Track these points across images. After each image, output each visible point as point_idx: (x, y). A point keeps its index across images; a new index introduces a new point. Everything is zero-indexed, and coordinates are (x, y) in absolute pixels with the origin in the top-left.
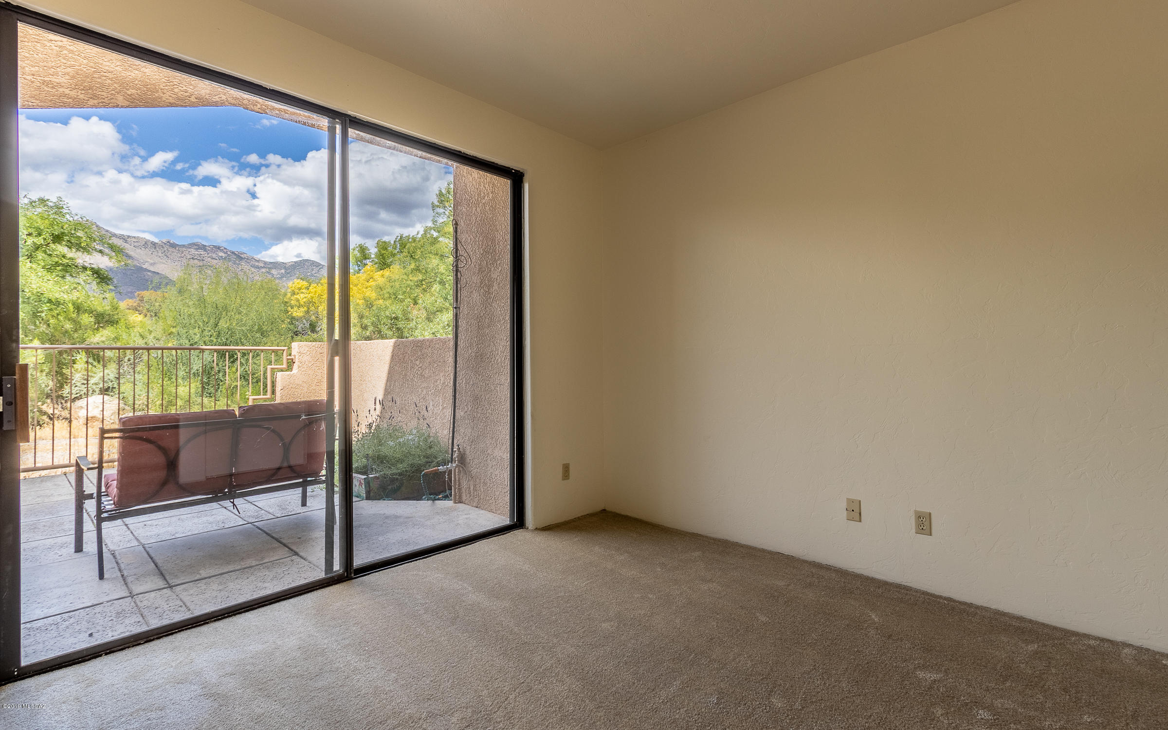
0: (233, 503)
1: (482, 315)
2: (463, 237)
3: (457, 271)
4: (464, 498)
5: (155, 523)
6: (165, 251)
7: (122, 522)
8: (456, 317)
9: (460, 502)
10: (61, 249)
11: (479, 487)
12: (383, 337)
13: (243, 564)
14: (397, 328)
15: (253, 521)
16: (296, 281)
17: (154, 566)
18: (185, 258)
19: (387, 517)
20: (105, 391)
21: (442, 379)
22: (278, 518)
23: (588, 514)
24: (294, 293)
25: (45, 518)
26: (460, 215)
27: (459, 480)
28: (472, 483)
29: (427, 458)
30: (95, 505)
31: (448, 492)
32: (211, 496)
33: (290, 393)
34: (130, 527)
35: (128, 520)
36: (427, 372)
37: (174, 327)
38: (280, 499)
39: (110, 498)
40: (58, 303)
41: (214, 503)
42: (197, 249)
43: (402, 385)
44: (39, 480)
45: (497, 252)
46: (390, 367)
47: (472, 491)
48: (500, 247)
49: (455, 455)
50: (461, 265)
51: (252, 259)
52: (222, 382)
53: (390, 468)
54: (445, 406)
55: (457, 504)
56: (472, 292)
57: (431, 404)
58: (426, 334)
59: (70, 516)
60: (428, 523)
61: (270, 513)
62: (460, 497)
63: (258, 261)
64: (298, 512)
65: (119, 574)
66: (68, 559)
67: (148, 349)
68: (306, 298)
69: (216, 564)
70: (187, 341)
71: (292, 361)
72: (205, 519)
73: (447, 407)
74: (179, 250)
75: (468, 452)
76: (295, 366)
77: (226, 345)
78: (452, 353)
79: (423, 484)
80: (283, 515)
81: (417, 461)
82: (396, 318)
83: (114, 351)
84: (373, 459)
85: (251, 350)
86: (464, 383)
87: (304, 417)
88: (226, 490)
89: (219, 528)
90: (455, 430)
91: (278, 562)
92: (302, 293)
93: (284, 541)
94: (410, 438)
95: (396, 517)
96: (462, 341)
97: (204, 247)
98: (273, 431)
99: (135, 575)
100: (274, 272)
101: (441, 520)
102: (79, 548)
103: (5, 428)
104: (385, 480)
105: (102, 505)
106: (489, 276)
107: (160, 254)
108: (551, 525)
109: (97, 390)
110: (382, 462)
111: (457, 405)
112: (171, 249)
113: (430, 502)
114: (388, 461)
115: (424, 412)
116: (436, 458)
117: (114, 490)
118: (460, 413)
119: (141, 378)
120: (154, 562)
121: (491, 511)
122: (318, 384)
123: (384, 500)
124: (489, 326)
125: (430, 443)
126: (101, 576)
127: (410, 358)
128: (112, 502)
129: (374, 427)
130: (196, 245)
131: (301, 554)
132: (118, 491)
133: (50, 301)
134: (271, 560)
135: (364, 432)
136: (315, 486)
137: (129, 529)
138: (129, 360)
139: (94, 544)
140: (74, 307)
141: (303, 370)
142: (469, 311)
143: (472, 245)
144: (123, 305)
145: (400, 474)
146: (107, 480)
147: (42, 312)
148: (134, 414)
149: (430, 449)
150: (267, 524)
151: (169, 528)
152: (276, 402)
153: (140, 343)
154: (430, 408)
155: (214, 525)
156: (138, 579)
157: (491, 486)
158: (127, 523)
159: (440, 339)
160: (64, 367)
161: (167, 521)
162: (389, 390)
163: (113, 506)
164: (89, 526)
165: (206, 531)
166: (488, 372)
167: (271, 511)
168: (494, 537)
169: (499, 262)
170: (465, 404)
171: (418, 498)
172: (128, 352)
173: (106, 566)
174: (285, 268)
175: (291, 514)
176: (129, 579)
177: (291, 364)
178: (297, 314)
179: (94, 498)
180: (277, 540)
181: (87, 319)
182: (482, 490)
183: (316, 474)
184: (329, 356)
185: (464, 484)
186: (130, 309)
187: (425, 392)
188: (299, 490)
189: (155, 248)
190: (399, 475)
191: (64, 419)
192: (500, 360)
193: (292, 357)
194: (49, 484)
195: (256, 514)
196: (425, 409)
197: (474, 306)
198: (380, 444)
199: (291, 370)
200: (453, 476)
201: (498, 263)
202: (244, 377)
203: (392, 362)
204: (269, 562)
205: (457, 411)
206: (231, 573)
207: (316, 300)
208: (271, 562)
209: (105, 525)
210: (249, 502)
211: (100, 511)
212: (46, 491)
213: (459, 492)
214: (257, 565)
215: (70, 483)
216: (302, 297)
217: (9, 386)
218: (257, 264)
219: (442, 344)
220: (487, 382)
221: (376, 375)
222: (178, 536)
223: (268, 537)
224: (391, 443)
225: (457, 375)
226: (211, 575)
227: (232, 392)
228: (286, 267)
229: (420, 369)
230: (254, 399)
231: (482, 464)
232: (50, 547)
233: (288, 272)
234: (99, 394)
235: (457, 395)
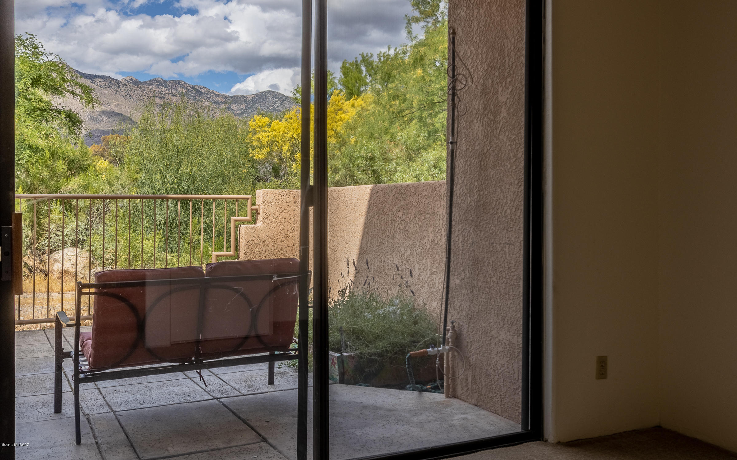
0: (199, 373)
1: (485, 151)
2: (461, 50)
3: (454, 95)
4: (459, 391)
5: (124, 389)
6: (128, 90)
7: (94, 385)
8: (452, 155)
9: (454, 396)
10: (39, 92)
11: (480, 378)
12: (356, 182)
13: (209, 444)
14: (373, 171)
15: (219, 397)
16: (257, 117)
17: (125, 437)
18: (146, 96)
19: (365, 407)
20: (76, 243)
21: (431, 236)
22: (244, 395)
23: (633, 431)
24: (255, 133)
25: (29, 374)
26: (457, 21)
27: (453, 368)
28: (470, 373)
29: (413, 336)
30: (73, 365)
31: (438, 383)
32: (178, 364)
33: (254, 249)
34: (102, 391)
35: (101, 384)
36: (412, 226)
37: (138, 173)
38: (246, 374)
39: (85, 358)
40: (38, 150)
41: (180, 373)
42: (158, 85)
43: (381, 242)
44: (23, 334)
45: (507, 66)
46: (366, 220)
47: (470, 384)
48: (511, 60)
49: (449, 335)
50: (459, 86)
51: (212, 93)
52: (183, 235)
53: (367, 346)
54: (434, 270)
55: (450, 399)
56: (472, 121)
57: (417, 267)
58: (407, 177)
59: (50, 374)
60: (415, 419)
61: (235, 389)
62: (454, 390)
63: (218, 96)
64: (265, 391)
65: (93, 441)
66: (48, 419)
67: (116, 198)
68: (268, 136)
69: (184, 442)
70: (150, 190)
71: (257, 212)
72: (171, 389)
73: (437, 272)
74: (141, 88)
75: (465, 332)
76: (260, 218)
77: (187, 193)
78: (444, 203)
79: (408, 369)
80: (249, 393)
81: (399, 339)
82: (372, 159)
83: (83, 200)
84: (348, 334)
85: (214, 199)
86: (460, 240)
87: (276, 279)
88: (193, 359)
89: (185, 401)
90: (449, 302)
91: (245, 447)
92: (265, 131)
93: (252, 424)
94: (391, 310)
95: (376, 408)
96: (459, 186)
97: (164, 83)
98: (242, 295)
99: (108, 443)
100: (234, 107)
101: (432, 418)
102: (58, 409)
103: (3, 279)
104: (361, 360)
105: (79, 365)
106: (495, 100)
107: (124, 94)
108: (579, 440)
109: (69, 243)
110: (358, 338)
111: (451, 269)
112: (134, 88)
113: (416, 393)
114: (364, 337)
115: (407, 277)
116: (423, 337)
117: (89, 350)
118: (455, 281)
119: (110, 230)
120: (125, 433)
121: (495, 412)
122: (284, 239)
123: (361, 385)
124: (494, 166)
125: (416, 317)
126: (78, 442)
127: (391, 208)
128: (87, 363)
129: (348, 294)
130: (158, 81)
131: (270, 441)
132: (93, 351)
133: (30, 147)
134: (238, 444)
135: (336, 300)
136: (283, 362)
137: (101, 393)
138: (98, 210)
139: (71, 406)
140: (50, 154)
141: (268, 222)
142: (468, 147)
143: (472, 59)
144: (90, 150)
145: (381, 355)
146: (83, 339)
147: (22, 159)
148: (103, 269)
149: (415, 325)
150: (234, 402)
151: (138, 396)
152: (240, 260)
153: (107, 191)
154: (416, 272)
155: (180, 397)
156: (110, 448)
157: (496, 378)
158: (99, 386)
159: (428, 184)
160: (42, 217)
161: (135, 388)
162: (365, 249)
163: (87, 367)
164: (67, 387)
165: (173, 403)
166: (492, 228)
167: (237, 387)
168: (501, 447)
169: (509, 80)
170: (462, 269)
171: (401, 387)
172: (97, 201)
173: (83, 431)
174: (246, 103)
175: (257, 392)
176: (103, 447)
177: (255, 214)
178: (260, 156)
179: (72, 357)
180: (244, 421)
181: (61, 166)
182: (484, 384)
183: (285, 347)
184: (304, 205)
185: (460, 373)
186: (96, 155)
187: (409, 252)
188: (265, 366)
189: (119, 87)
190: (379, 356)
191: (41, 271)
192: (509, 211)
193: (257, 207)
194: (30, 339)
195: (221, 389)
196: (408, 273)
197: (475, 139)
198: (355, 315)
199: (255, 222)
200: (445, 361)
201: (508, 82)
202: (208, 230)
203: (369, 213)
204: (237, 446)
205: (451, 277)
206: (198, 454)
207: (279, 139)
208: (239, 446)
209: (81, 386)
210: (214, 374)
211: (77, 371)
212: (29, 346)
213: (454, 384)
214: (224, 448)
215: (48, 339)
216: (264, 136)
217: (6, 235)
218: (217, 99)
219: (431, 190)
220: (492, 241)
221: (349, 230)
222: (146, 405)
223: (235, 418)
224: (369, 316)
225: (453, 230)
226: (179, 453)
227: (194, 246)
228: (247, 101)
229: (403, 223)
230: (217, 256)
231: (484, 349)
232: (33, 405)
233: (249, 106)
234: (70, 246)
235: (452, 256)
